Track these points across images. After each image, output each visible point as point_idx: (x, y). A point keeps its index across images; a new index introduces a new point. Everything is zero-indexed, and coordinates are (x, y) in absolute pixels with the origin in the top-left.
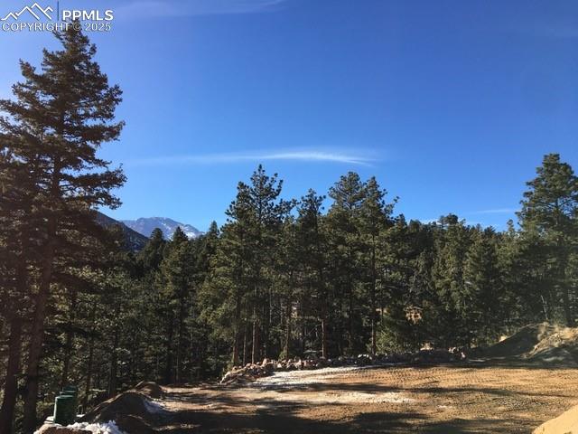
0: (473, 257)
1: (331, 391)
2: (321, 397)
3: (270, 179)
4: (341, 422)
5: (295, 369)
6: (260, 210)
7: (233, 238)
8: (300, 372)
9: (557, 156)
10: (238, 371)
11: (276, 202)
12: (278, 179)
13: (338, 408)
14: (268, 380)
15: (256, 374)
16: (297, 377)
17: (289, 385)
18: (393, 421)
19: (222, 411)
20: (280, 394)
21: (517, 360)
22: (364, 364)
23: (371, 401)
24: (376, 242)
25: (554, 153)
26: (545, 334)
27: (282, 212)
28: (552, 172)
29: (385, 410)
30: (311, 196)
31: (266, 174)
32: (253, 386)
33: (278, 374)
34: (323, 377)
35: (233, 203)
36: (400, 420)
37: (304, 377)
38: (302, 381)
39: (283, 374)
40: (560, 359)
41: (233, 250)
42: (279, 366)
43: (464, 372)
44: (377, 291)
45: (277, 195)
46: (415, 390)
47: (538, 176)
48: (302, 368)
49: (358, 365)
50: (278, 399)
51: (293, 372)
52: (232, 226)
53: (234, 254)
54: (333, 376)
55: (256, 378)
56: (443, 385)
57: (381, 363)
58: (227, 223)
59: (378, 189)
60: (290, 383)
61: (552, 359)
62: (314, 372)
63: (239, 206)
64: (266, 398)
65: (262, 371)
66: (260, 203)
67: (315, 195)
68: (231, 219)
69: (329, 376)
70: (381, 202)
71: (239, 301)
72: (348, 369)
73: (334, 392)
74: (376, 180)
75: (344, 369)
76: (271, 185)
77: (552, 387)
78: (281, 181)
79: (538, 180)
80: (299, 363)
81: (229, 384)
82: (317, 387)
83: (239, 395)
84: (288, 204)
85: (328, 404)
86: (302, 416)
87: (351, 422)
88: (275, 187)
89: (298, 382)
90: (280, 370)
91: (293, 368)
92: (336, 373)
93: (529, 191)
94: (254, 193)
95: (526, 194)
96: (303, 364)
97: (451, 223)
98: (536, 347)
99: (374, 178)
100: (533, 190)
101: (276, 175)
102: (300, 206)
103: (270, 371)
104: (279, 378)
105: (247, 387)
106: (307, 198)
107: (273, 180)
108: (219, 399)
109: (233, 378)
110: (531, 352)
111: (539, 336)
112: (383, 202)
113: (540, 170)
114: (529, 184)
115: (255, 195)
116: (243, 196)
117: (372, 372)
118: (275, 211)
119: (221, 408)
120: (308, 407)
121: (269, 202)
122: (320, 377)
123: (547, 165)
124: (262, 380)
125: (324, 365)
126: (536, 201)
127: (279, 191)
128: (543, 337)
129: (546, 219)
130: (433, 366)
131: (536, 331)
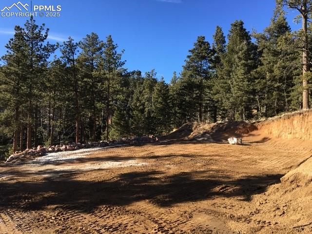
0: (158, 89)
1: (93, 162)
2: (87, 166)
3: (39, 27)
4: (112, 180)
5: (61, 151)
6: (32, 48)
7: (12, 65)
8: (64, 152)
9: (204, 37)
10: (19, 154)
11: (45, 44)
12: (45, 28)
13: (104, 172)
14: (43, 159)
15: (34, 155)
16: (64, 155)
17: (61, 161)
18: (146, 177)
19: (15, 181)
20: (57, 167)
21: (183, 140)
22: (104, 145)
23: (123, 166)
24: (111, 76)
25: (203, 36)
26: (196, 127)
27: (49, 51)
28: (201, 46)
29: (135, 170)
30: (70, 42)
31: (36, 23)
32: (34, 163)
33: (50, 154)
34: (82, 154)
35: (12, 40)
36: (151, 176)
37: (69, 155)
38: (68, 158)
39: (53, 154)
40: (206, 139)
41: (12, 73)
42: (50, 149)
43: (163, 147)
44: (110, 105)
45: (45, 39)
46: (143, 158)
47: (194, 47)
48: (66, 150)
49: (101, 146)
50: (57, 170)
51: (60, 153)
52: (11, 56)
53: (13, 76)
54: (88, 154)
55: (34, 157)
56: (157, 154)
57: (114, 144)
58: (7, 54)
59: (113, 43)
60: (61, 159)
61: (202, 138)
62: (74, 152)
63: (17, 43)
64: (47, 170)
65: (38, 153)
66: (32, 43)
67: (73, 42)
68: (10, 51)
69: (86, 154)
70: (114, 51)
71: (17, 109)
72: (96, 149)
73: (94, 162)
74: (112, 37)
75: (94, 149)
76: (40, 31)
77: (213, 152)
78: (48, 29)
79: (194, 49)
80: (64, 147)
81: (14, 162)
82: (81, 161)
83: (25, 169)
84: (53, 46)
85: (95, 170)
86: (81, 179)
87: (119, 180)
88: (43, 33)
89: (66, 158)
90: (50, 152)
91: (59, 150)
92: (89, 152)
93: (189, 55)
94: (27, 36)
95: (189, 57)
96: (66, 147)
97: (138, 75)
98: (192, 133)
99: (110, 36)
100: (191, 54)
101: (44, 24)
102: (62, 48)
103: (44, 153)
104: (51, 156)
105: (29, 163)
106: (67, 43)
107: (42, 28)
108: (9, 173)
109: (16, 158)
110: (189, 136)
111: (193, 128)
112: (116, 52)
113: (195, 44)
114: (190, 51)
115: (28, 37)
116: (19, 36)
117: (112, 150)
118: (43, 50)
119: (13, 179)
120: (82, 173)
121: (39, 44)
122: (79, 154)
123: (199, 42)
124: (39, 158)
125: (80, 148)
126: (193, 60)
127: (46, 36)
128: (195, 129)
129: (196, 71)
130: (143, 145)
131: (191, 126)
